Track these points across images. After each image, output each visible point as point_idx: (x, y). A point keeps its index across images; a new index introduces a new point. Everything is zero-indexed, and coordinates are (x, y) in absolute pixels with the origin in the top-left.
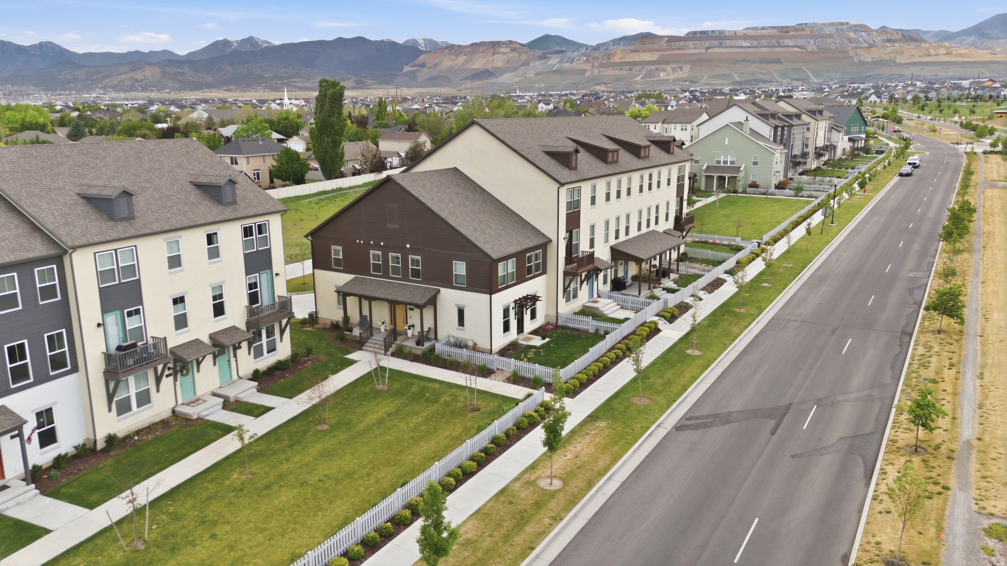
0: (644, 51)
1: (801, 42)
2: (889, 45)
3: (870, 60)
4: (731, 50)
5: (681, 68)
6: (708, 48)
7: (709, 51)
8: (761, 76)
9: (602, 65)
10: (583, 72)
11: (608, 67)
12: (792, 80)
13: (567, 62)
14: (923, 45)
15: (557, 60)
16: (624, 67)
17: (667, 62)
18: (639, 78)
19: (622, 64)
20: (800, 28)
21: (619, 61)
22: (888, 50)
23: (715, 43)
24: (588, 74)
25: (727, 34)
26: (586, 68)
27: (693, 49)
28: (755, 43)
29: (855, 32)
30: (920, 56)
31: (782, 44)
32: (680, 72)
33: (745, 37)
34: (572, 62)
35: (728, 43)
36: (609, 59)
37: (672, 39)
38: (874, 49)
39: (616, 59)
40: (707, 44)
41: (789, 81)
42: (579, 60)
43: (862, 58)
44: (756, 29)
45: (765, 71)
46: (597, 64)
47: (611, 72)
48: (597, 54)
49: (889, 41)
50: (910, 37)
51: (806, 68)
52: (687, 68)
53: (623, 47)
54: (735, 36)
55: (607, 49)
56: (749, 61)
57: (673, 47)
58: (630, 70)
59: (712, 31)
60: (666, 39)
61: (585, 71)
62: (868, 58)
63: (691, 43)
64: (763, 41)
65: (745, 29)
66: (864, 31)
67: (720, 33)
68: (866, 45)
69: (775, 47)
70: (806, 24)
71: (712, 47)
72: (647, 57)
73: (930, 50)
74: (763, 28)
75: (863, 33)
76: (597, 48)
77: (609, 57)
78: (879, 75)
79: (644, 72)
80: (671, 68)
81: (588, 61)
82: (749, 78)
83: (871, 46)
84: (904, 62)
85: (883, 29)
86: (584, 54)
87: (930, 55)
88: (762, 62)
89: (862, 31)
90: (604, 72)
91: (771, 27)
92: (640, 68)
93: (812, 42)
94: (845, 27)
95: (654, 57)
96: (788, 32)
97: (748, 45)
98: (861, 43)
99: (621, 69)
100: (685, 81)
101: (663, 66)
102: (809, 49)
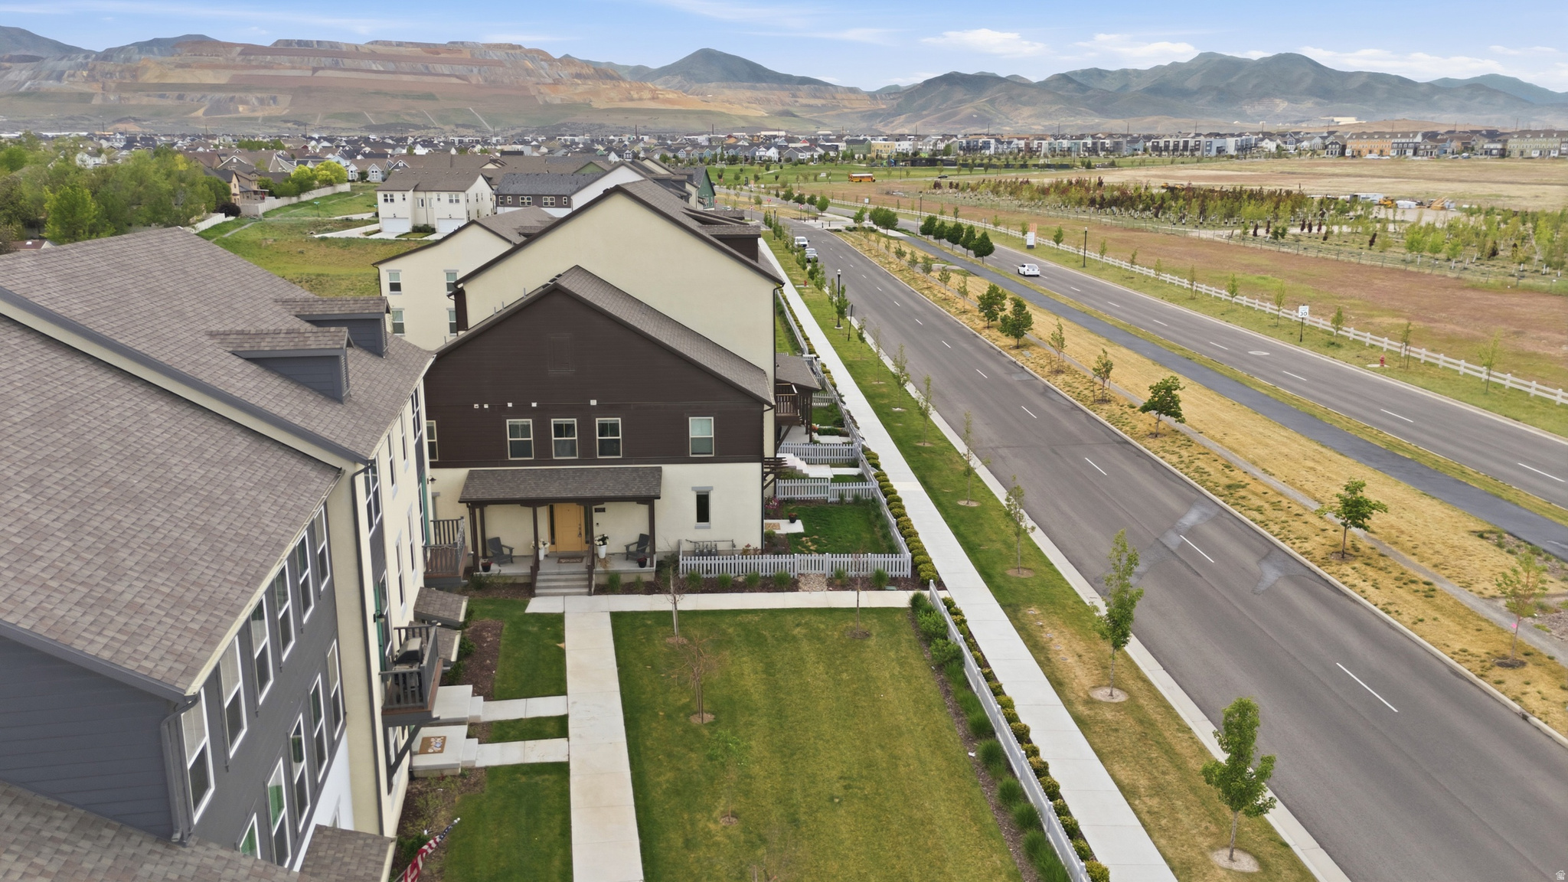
0: (202, 67)
1: (460, 69)
2: (579, 82)
3: (558, 101)
4: (354, 75)
5: (274, 99)
6: (315, 70)
7: (320, 73)
8: (407, 118)
9: (121, 87)
10: (85, 98)
11: (136, 91)
12: (457, 126)
13: (48, 78)
14: (623, 84)
15: (25, 74)
16: (168, 93)
17: (248, 89)
18: (200, 113)
19: (162, 89)
20: (454, 47)
21: (156, 81)
22: (580, 89)
23: (328, 61)
24: (97, 101)
25: (344, 49)
26: (91, 91)
27: (288, 70)
28: (391, 66)
29: (532, 60)
30: (621, 101)
31: (433, 71)
32: (273, 106)
33: (373, 56)
34: (59, 77)
35: (348, 63)
36: (135, 77)
37: (249, 50)
38: (561, 88)
39: (150, 77)
40: (314, 62)
41: (453, 127)
42: (73, 75)
43: (547, 99)
44: (388, 44)
45: (414, 112)
46: (113, 85)
47: (143, 100)
48: (109, 67)
49: (578, 76)
50: (605, 74)
51: (474, 109)
52: (285, 100)
53: (160, 58)
54: (355, 52)
55: (128, 60)
56: (386, 94)
57: (254, 63)
58: (180, 97)
59: (318, 42)
60: (239, 49)
61: (91, 96)
62: (556, 97)
63: (285, 58)
64: (403, 64)
65: (372, 43)
66: (545, 61)
67: (331, 47)
68: (550, 81)
69: (422, 74)
70: (462, 43)
71: (323, 69)
72: (208, 77)
73: (632, 93)
74: (399, 44)
75: (543, 63)
76: (108, 55)
77: (135, 73)
78: (574, 124)
79: (207, 104)
80: (257, 98)
81: (92, 78)
82: (392, 121)
83: (557, 82)
84: (602, 107)
85: (567, 60)
86: (84, 66)
87: (632, 100)
88: (406, 96)
89: (542, 60)
90: (128, 99)
91: (412, 43)
92: (199, 95)
93: (475, 70)
94: (518, 51)
95: (223, 78)
96: (438, 53)
97: (381, 69)
98: (544, 77)
99: (162, 96)
100: (289, 121)
101: (242, 95)
102: (474, 82)
